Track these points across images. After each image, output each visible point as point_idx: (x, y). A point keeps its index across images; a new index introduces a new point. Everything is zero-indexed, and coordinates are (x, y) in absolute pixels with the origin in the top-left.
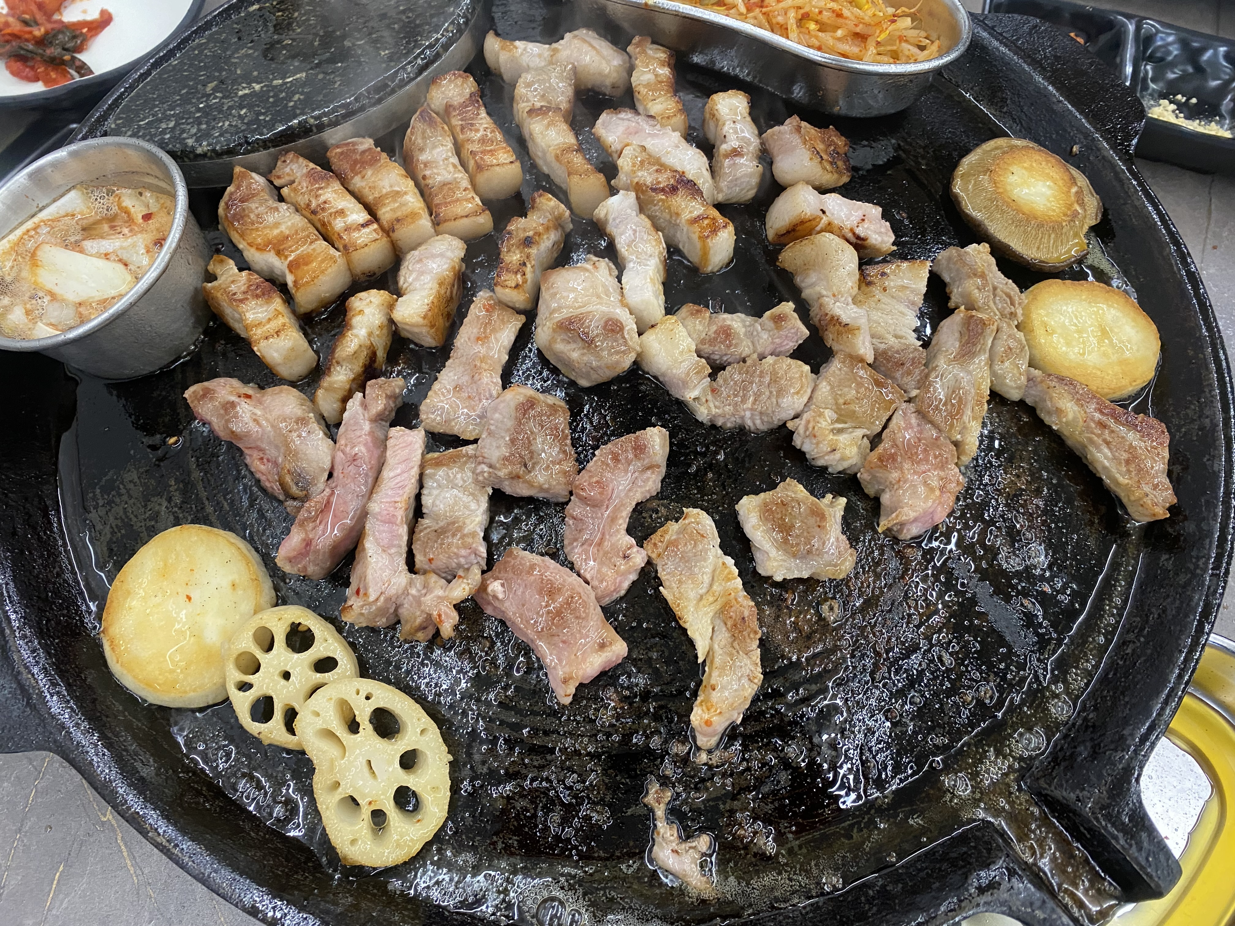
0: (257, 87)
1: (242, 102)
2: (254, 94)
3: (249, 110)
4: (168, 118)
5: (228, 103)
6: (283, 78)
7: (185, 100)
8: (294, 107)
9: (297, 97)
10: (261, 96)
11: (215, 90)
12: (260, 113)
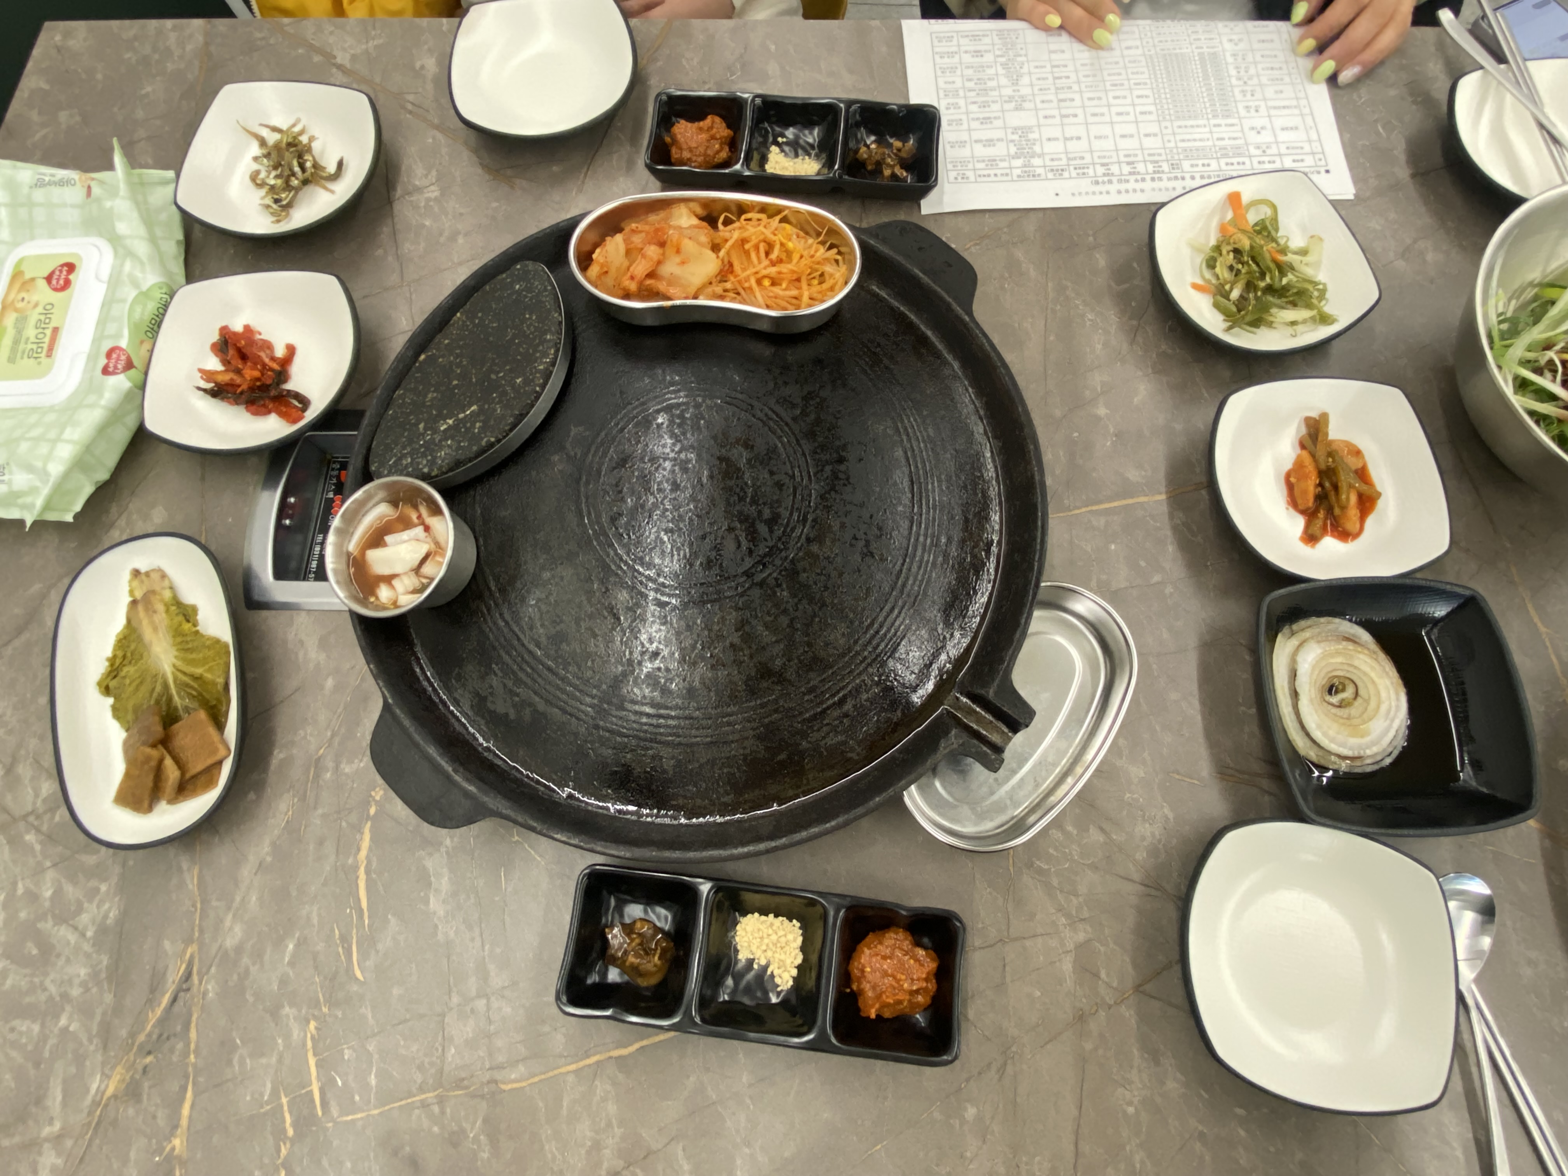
0: (450, 422)
1: (446, 434)
2: (450, 428)
3: (452, 439)
4: (404, 456)
5: (437, 438)
6: (464, 412)
7: (411, 441)
8: (479, 432)
9: (478, 425)
10: (455, 428)
11: (426, 429)
12: (460, 442)
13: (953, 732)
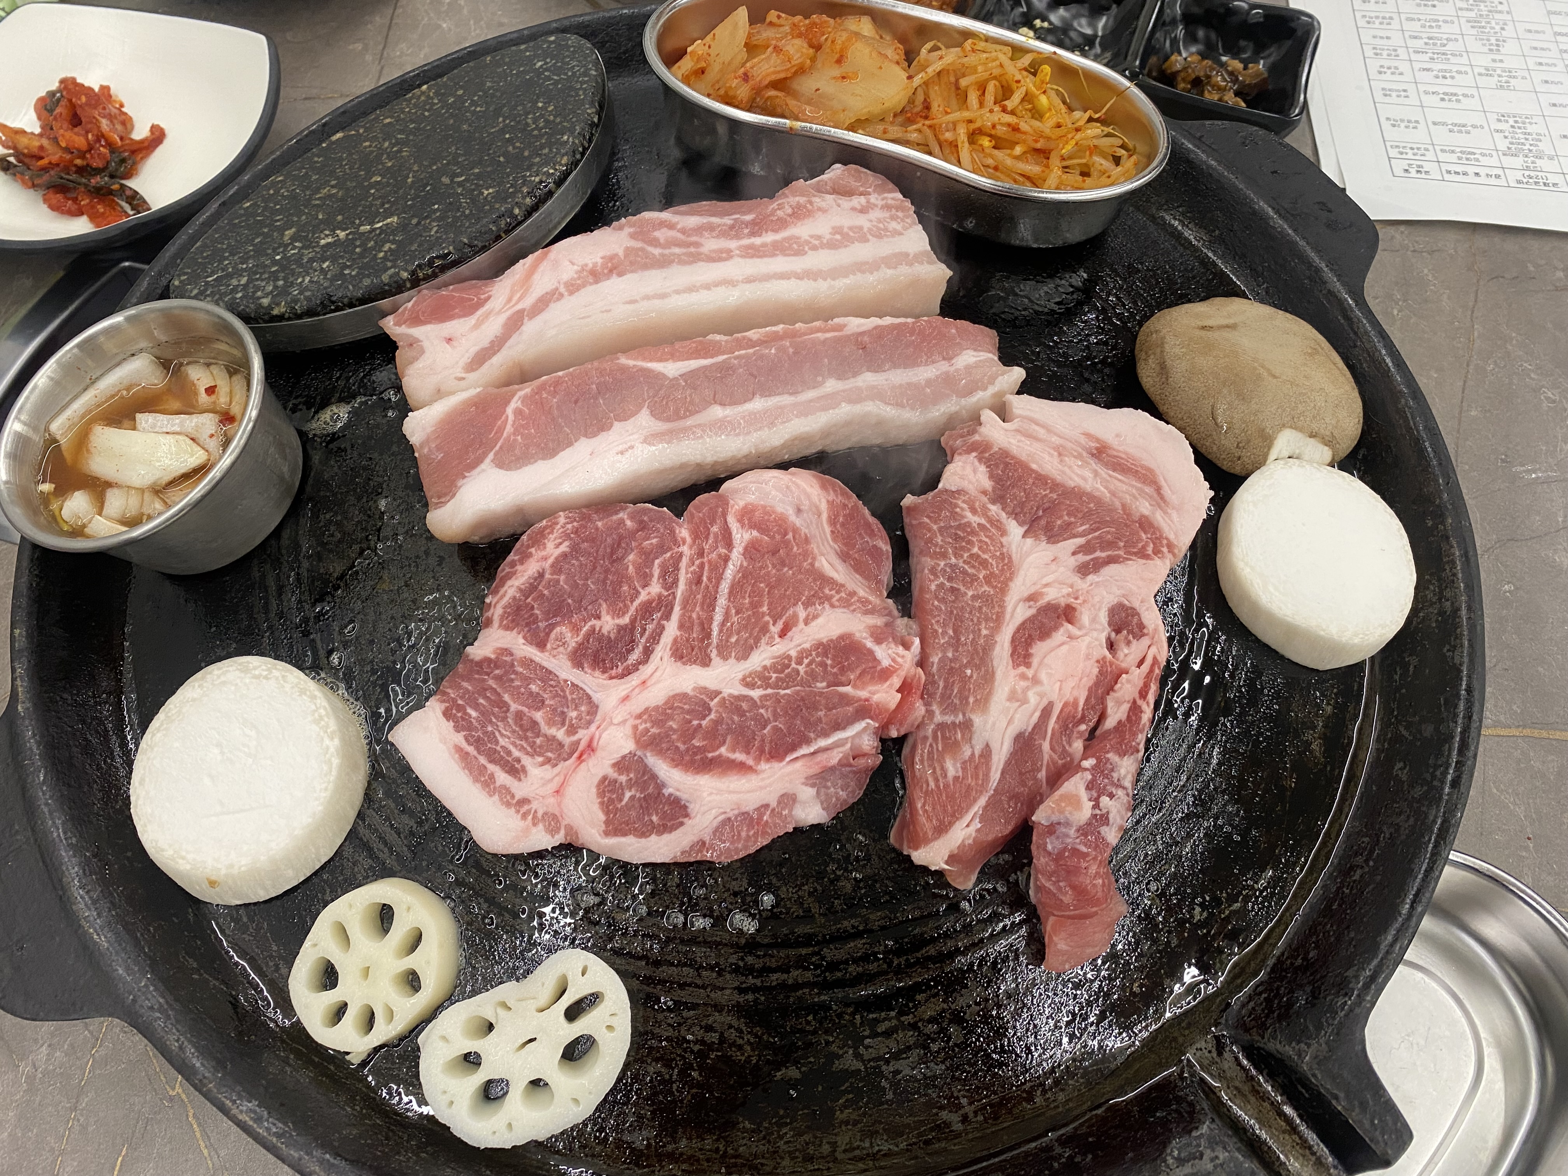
0: (342, 234)
1: (325, 253)
2: (337, 243)
3: (333, 262)
4: (238, 273)
5: (308, 254)
6: (372, 223)
7: (259, 252)
8: (385, 258)
9: (387, 247)
10: (348, 244)
11: (294, 239)
12: (345, 267)
13: (1204, 1129)
